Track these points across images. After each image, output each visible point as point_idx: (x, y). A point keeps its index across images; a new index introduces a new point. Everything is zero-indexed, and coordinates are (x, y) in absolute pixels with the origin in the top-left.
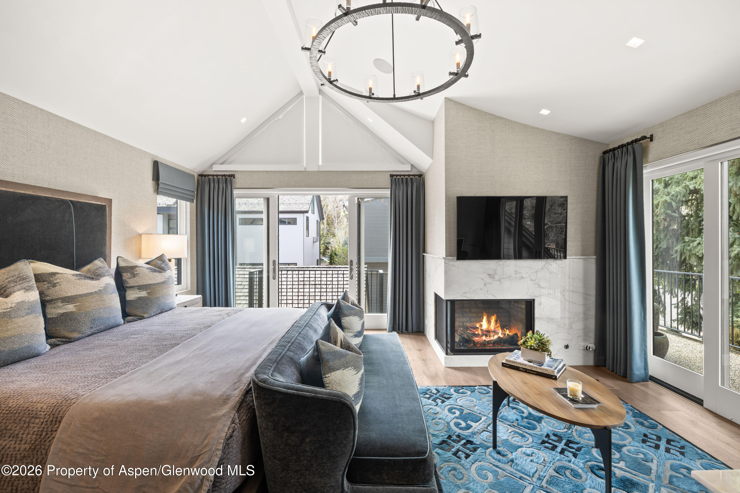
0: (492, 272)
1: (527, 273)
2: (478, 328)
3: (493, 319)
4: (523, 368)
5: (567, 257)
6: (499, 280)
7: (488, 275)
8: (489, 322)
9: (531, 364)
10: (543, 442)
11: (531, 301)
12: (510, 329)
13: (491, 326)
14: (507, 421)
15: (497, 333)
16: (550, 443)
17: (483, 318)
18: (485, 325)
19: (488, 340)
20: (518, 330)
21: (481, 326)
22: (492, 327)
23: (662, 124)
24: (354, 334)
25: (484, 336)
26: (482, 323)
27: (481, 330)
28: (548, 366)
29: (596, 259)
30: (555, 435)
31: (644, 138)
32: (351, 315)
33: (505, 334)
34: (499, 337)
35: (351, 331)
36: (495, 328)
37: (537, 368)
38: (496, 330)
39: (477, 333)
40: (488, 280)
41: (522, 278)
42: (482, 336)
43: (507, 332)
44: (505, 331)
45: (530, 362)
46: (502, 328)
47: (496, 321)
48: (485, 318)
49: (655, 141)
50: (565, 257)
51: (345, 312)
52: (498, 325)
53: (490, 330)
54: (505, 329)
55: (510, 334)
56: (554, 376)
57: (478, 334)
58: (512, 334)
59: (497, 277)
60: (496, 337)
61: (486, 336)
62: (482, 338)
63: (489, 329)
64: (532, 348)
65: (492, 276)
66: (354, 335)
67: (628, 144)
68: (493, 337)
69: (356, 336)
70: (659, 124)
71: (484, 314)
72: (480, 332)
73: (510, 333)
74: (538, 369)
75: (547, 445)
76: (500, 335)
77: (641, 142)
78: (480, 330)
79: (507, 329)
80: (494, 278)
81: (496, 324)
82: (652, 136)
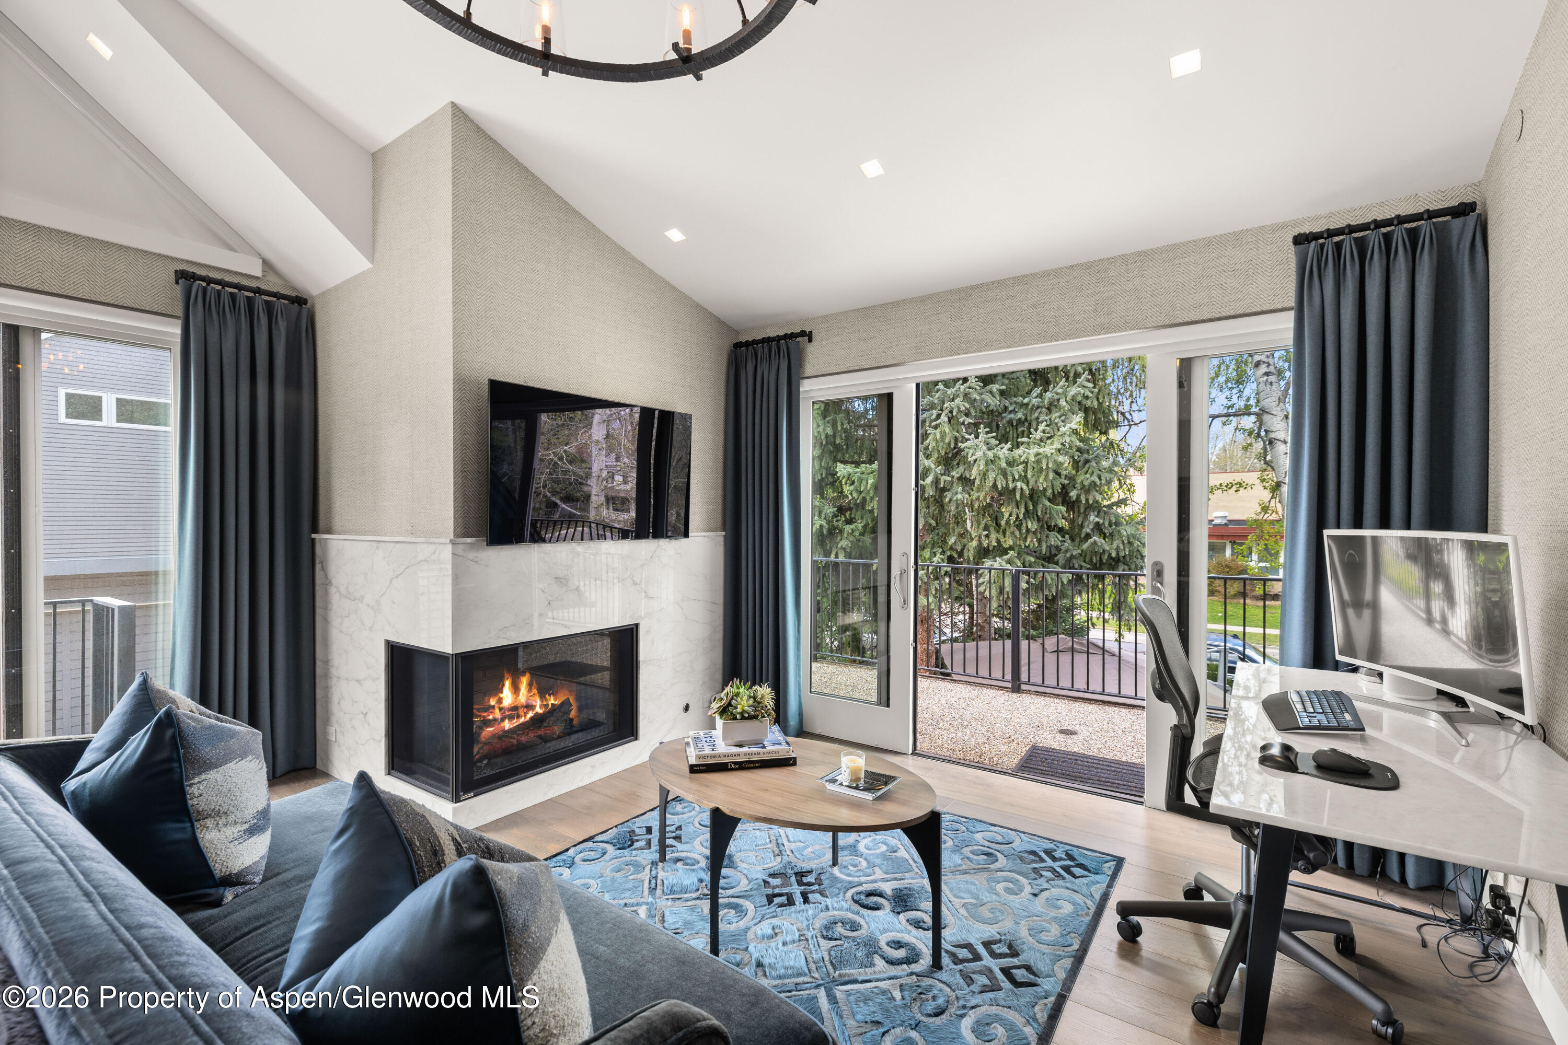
0: (562, 573)
1: (627, 569)
2: (493, 707)
3: (524, 681)
4: (735, 763)
5: (690, 534)
6: (577, 589)
7: (557, 578)
8: (516, 689)
9: (746, 749)
10: (770, 899)
11: (632, 629)
12: (554, 694)
13: (520, 697)
14: (686, 893)
15: (533, 708)
16: (780, 895)
17: (503, 685)
18: (507, 697)
19: (515, 725)
20: (570, 691)
21: (500, 701)
22: (523, 698)
23: (826, 318)
24: (246, 826)
25: (507, 721)
26: (501, 696)
27: (501, 709)
28: (774, 744)
29: (725, 536)
30: (772, 875)
31: (802, 333)
32: (232, 759)
33: (547, 704)
34: (537, 714)
35: (232, 818)
36: (528, 699)
37: (759, 754)
38: (530, 701)
39: (491, 717)
40: (555, 591)
42: (503, 719)
43: (552, 701)
44: (546, 700)
45: (740, 745)
46: (542, 697)
47: (530, 685)
48: (507, 684)
49: (814, 343)
50: (686, 535)
51: (207, 751)
52: (535, 691)
53: (519, 705)
54: (547, 696)
55: (556, 703)
56: (790, 759)
57: (495, 720)
58: (559, 702)
59: (573, 583)
60: (530, 714)
61: (511, 718)
62: (502, 725)
63: (516, 704)
64: (746, 715)
65: (563, 581)
66: (246, 831)
67: (779, 338)
68: (525, 716)
69: (253, 831)
70: (822, 317)
71: (506, 675)
72: (498, 714)
73: (555, 700)
74: (762, 755)
75: (777, 900)
76: (539, 710)
77: (798, 339)
78: (497, 711)
79: (550, 695)
80: (566, 585)
81: (530, 690)
82: (811, 332)
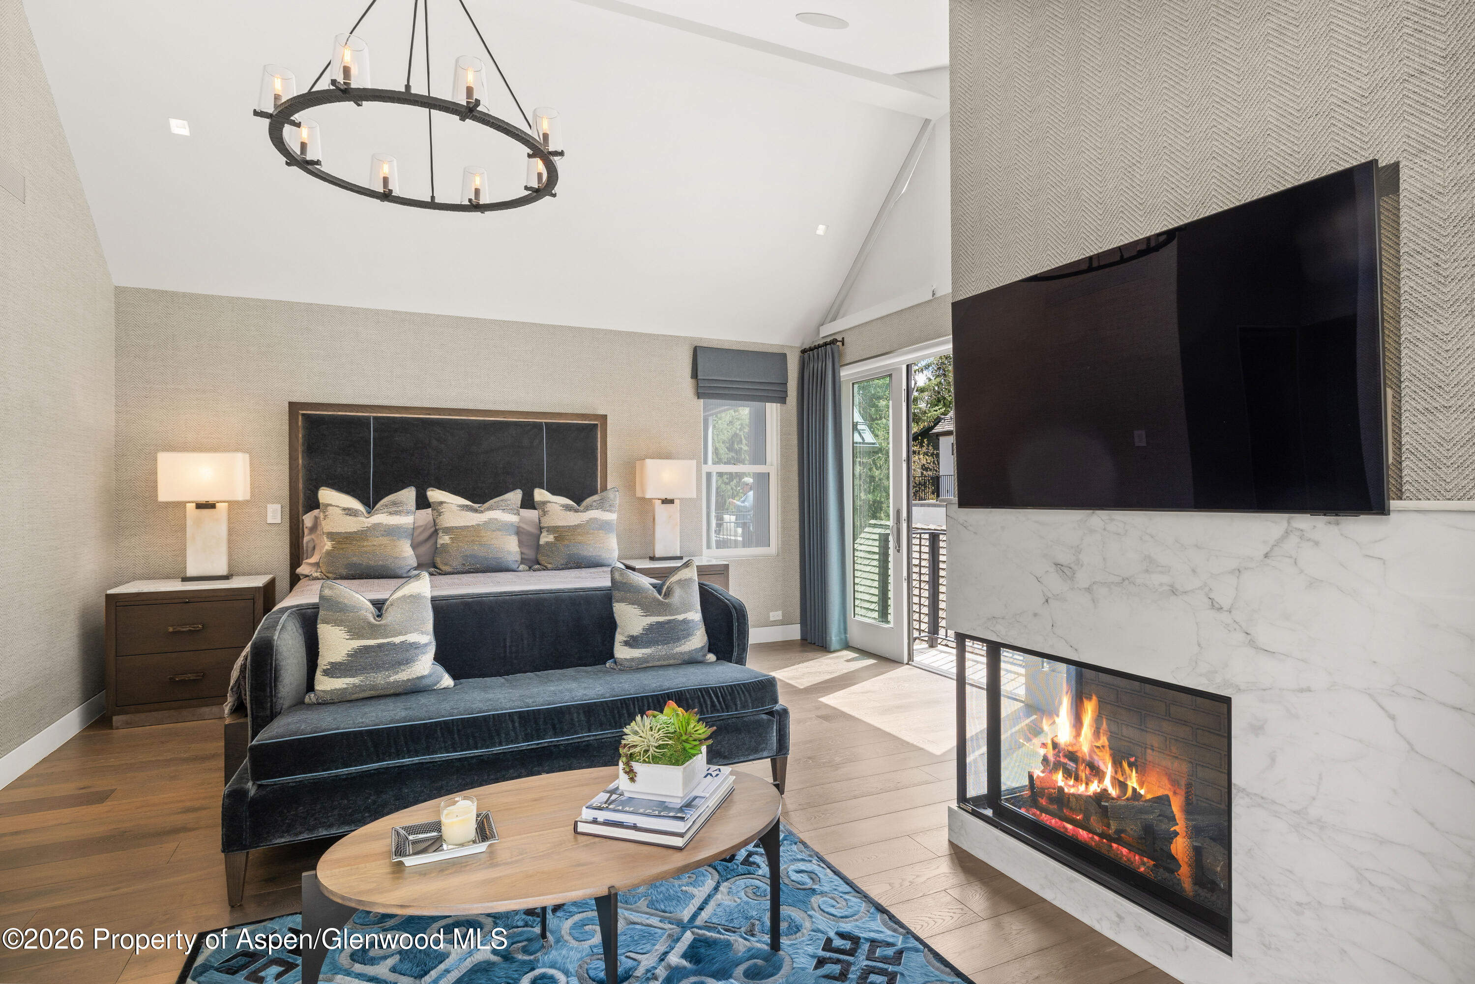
0: (1065, 557)
1: (1194, 571)
6: (1089, 590)
7: (1056, 564)
8: (1077, 719)
12: (1141, 769)
13: (1082, 739)
15: (1101, 778)
18: (1064, 727)
19: (1072, 790)
22: (1086, 740)
25: (1062, 773)
33: (1123, 786)
34: (1105, 792)
36: (1092, 751)
38: (1096, 758)
40: (1055, 583)
41: (1174, 591)
42: (1056, 768)
43: (1133, 780)
44: (1123, 773)
46: (1117, 757)
47: (1098, 720)
52: (1104, 740)
53: (1079, 754)
54: (1126, 764)
55: (1142, 792)
58: (1149, 797)
59: (1083, 578)
60: (1094, 787)
61: (1068, 774)
63: (1075, 749)
65: (1066, 570)
68: (1087, 784)
73: (1141, 784)
76: (1109, 785)
79: (1130, 765)
80: (1072, 578)
81: (1097, 733)
